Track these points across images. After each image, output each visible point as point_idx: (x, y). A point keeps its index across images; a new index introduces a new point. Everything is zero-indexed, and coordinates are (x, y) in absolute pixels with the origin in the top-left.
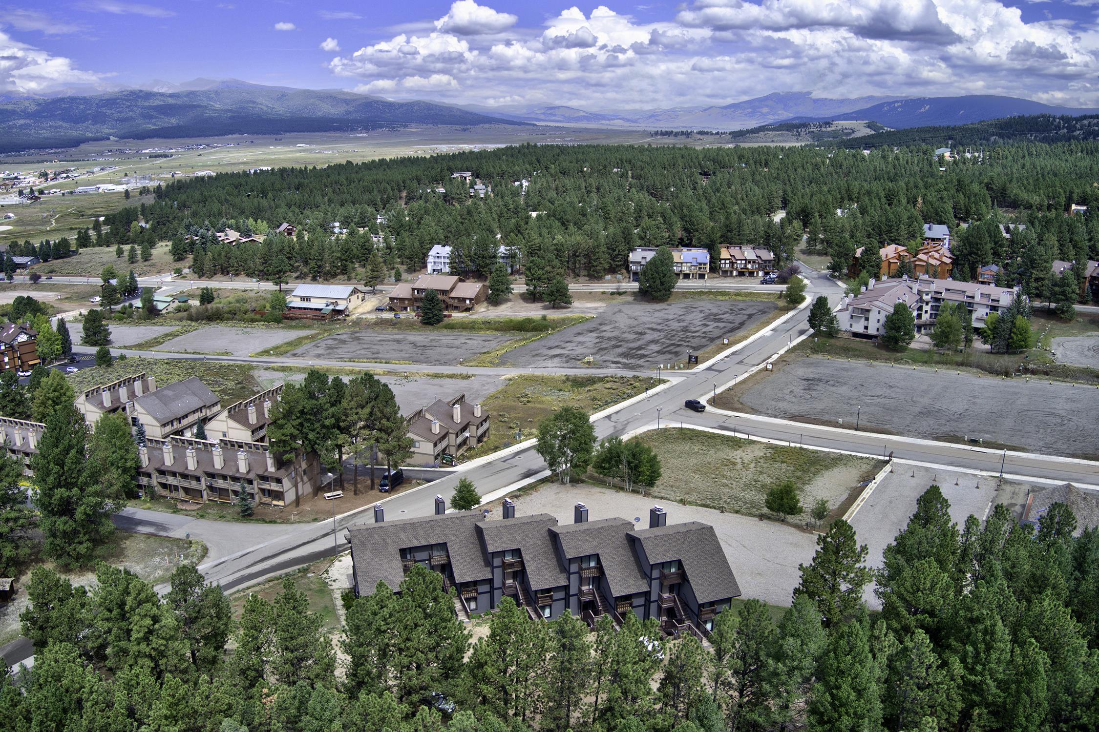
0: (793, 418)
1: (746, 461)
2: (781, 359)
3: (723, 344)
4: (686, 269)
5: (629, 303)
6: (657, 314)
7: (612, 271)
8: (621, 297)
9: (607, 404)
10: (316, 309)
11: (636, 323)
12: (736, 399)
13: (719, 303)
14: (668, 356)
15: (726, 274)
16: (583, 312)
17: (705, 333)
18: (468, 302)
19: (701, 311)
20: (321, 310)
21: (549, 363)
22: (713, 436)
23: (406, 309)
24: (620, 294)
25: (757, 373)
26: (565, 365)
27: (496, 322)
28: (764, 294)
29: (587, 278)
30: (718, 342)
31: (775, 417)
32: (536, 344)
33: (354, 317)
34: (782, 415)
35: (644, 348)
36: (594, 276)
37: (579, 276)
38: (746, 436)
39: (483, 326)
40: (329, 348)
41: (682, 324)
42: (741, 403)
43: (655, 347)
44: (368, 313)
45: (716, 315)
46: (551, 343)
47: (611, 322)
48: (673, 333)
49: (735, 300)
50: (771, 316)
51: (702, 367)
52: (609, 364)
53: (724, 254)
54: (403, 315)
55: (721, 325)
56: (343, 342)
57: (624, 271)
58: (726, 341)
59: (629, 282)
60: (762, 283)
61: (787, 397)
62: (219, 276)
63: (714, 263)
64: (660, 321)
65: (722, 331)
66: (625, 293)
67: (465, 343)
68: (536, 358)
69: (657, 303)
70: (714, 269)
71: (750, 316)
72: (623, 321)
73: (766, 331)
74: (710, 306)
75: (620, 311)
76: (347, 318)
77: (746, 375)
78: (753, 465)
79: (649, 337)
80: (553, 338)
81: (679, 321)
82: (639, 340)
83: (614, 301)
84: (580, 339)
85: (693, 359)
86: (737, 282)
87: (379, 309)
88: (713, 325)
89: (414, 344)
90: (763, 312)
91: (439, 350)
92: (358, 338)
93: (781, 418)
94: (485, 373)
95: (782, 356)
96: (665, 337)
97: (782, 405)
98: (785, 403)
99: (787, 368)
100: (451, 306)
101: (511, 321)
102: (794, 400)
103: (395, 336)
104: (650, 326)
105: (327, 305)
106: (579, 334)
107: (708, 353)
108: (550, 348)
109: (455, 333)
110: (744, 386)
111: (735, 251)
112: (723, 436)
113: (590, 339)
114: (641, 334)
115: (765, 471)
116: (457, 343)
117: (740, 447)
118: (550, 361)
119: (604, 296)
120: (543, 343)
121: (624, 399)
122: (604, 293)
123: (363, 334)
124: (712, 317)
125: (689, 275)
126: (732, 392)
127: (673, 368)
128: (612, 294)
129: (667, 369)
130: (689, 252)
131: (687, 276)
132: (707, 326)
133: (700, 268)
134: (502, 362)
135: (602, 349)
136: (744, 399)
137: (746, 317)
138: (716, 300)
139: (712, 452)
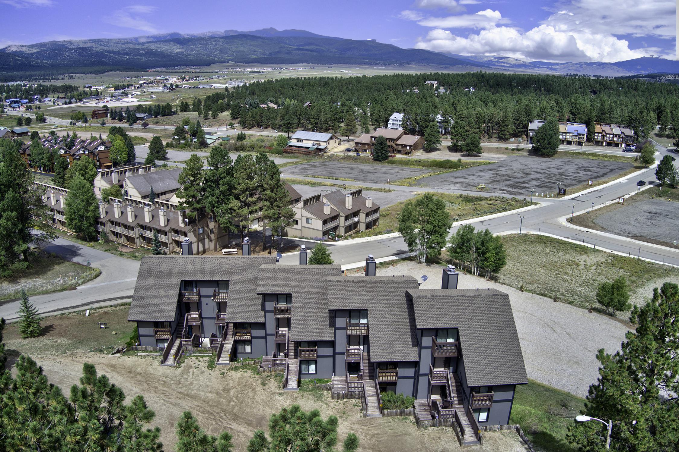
0: (635, 237)
1: (589, 264)
2: (632, 198)
3: (588, 185)
4: (569, 137)
5: (524, 156)
6: (542, 164)
7: (516, 135)
8: (519, 152)
9: (485, 213)
10: (306, 148)
11: (525, 167)
12: (590, 220)
13: (591, 161)
14: (544, 189)
15: (598, 143)
16: (488, 160)
17: (576, 177)
18: (408, 148)
19: (576, 165)
20: (308, 148)
21: (452, 187)
22: (565, 243)
23: (366, 151)
24: (518, 150)
25: (611, 205)
26: (464, 189)
27: (424, 161)
28: (624, 157)
29: (497, 139)
30: (585, 183)
31: (621, 235)
32: (447, 174)
33: (329, 154)
34: (626, 234)
35: (527, 183)
36: (502, 138)
37: (491, 137)
38: (592, 246)
39: (414, 163)
40: (304, 169)
41: (560, 171)
42: (594, 223)
43: (535, 183)
44: (340, 152)
45: (586, 167)
46: (457, 175)
47: (507, 166)
48: (552, 175)
49: (603, 160)
50: (627, 171)
51: (568, 197)
52: (497, 190)
53: (598, 128)
54: (362, 154)
55: (589, 173)
56: (315, 166)
57: (525, 136)
58: (590, 183)
59: (527, 144)
60: (624, 151)
61: (633, 223)
62: (255, 128)
63: (590, 135)
64: (543, 168)
65: (589, 177)
66: (522, 149)
67: (398, 172)
68: (444, 183)
69: (545, 157)
70: (589, 140)
71: (612, 170)
72: (516, 166)
73: (623, 180)
74: (583, 162)
75: (516, 160)
76: (325, 154)
77: (602, 206)
78: (594, 267)
79: (532, 177)
80: (460, 172)
81: (558, 169)
82: (524, 177)
83: (513, 155)
84: (481, 174)
85: (562, 191)
86: (606, 150)
87: (348, 150)
88: (582, 173)
89: (362, 171)
90: (622, 168)
91: (377, 175)
92: (326, 165)
93: (625, 236)
94: (402, 189)
95: (632, 196)
96: (545, 177)
97: (627, 227)
98: (630, 227)
99: (635, 204)
100: (397, 150)
101: (435, 161)
102: (637, 225)
103: (351, 166)
104: (536, 170)
105: (313, 145)
106: (481, 171)
107: (576, 190)
108: (456, 178)
109: (393, 166)
110: (599, 212)
111: (606, 128)
112: (574, 244)
113: (488, 175)
114: (527, 174)
115: (604, 273)
116: (392, 171)
117: (586, 253)
118: (453, 185)
119: (507, 151)
120: (452, 174)
121: (499, 211)
122: (507, 149)
123: (331, 163)
124: (583, 169)
125: (571, 142)
126: (588, 215)
127: (545, 196)
128: (513, 150)
129: (541, 197)
130: (572, 126)
131: (569, 143)
132: (579, 173)
133: (579, 138)
134: (418, 183)
135: (495, 181)
136: (597, 221)
137: (608, 170)
138: (588, 159)
139: (561, 254)
